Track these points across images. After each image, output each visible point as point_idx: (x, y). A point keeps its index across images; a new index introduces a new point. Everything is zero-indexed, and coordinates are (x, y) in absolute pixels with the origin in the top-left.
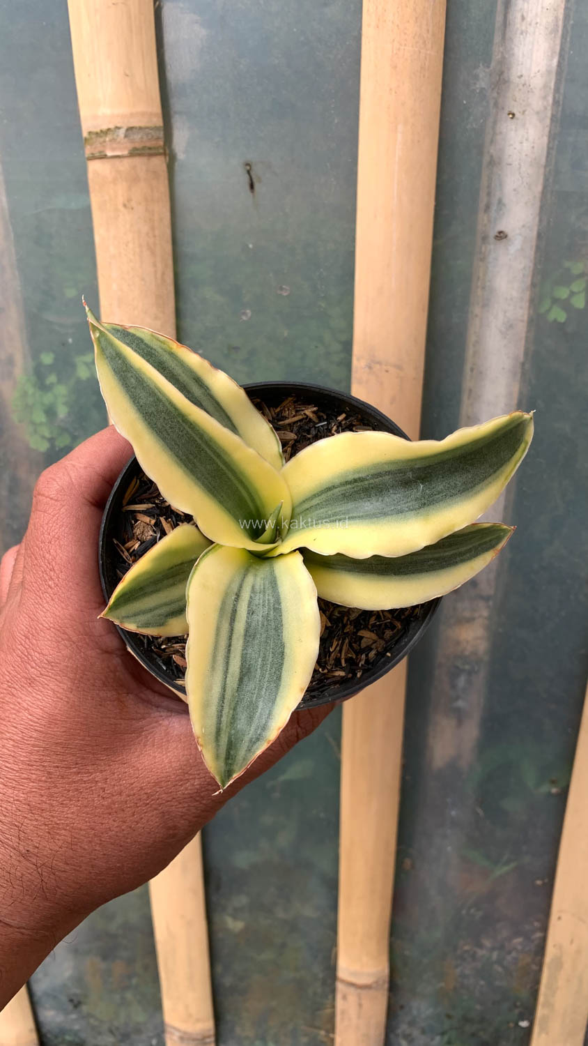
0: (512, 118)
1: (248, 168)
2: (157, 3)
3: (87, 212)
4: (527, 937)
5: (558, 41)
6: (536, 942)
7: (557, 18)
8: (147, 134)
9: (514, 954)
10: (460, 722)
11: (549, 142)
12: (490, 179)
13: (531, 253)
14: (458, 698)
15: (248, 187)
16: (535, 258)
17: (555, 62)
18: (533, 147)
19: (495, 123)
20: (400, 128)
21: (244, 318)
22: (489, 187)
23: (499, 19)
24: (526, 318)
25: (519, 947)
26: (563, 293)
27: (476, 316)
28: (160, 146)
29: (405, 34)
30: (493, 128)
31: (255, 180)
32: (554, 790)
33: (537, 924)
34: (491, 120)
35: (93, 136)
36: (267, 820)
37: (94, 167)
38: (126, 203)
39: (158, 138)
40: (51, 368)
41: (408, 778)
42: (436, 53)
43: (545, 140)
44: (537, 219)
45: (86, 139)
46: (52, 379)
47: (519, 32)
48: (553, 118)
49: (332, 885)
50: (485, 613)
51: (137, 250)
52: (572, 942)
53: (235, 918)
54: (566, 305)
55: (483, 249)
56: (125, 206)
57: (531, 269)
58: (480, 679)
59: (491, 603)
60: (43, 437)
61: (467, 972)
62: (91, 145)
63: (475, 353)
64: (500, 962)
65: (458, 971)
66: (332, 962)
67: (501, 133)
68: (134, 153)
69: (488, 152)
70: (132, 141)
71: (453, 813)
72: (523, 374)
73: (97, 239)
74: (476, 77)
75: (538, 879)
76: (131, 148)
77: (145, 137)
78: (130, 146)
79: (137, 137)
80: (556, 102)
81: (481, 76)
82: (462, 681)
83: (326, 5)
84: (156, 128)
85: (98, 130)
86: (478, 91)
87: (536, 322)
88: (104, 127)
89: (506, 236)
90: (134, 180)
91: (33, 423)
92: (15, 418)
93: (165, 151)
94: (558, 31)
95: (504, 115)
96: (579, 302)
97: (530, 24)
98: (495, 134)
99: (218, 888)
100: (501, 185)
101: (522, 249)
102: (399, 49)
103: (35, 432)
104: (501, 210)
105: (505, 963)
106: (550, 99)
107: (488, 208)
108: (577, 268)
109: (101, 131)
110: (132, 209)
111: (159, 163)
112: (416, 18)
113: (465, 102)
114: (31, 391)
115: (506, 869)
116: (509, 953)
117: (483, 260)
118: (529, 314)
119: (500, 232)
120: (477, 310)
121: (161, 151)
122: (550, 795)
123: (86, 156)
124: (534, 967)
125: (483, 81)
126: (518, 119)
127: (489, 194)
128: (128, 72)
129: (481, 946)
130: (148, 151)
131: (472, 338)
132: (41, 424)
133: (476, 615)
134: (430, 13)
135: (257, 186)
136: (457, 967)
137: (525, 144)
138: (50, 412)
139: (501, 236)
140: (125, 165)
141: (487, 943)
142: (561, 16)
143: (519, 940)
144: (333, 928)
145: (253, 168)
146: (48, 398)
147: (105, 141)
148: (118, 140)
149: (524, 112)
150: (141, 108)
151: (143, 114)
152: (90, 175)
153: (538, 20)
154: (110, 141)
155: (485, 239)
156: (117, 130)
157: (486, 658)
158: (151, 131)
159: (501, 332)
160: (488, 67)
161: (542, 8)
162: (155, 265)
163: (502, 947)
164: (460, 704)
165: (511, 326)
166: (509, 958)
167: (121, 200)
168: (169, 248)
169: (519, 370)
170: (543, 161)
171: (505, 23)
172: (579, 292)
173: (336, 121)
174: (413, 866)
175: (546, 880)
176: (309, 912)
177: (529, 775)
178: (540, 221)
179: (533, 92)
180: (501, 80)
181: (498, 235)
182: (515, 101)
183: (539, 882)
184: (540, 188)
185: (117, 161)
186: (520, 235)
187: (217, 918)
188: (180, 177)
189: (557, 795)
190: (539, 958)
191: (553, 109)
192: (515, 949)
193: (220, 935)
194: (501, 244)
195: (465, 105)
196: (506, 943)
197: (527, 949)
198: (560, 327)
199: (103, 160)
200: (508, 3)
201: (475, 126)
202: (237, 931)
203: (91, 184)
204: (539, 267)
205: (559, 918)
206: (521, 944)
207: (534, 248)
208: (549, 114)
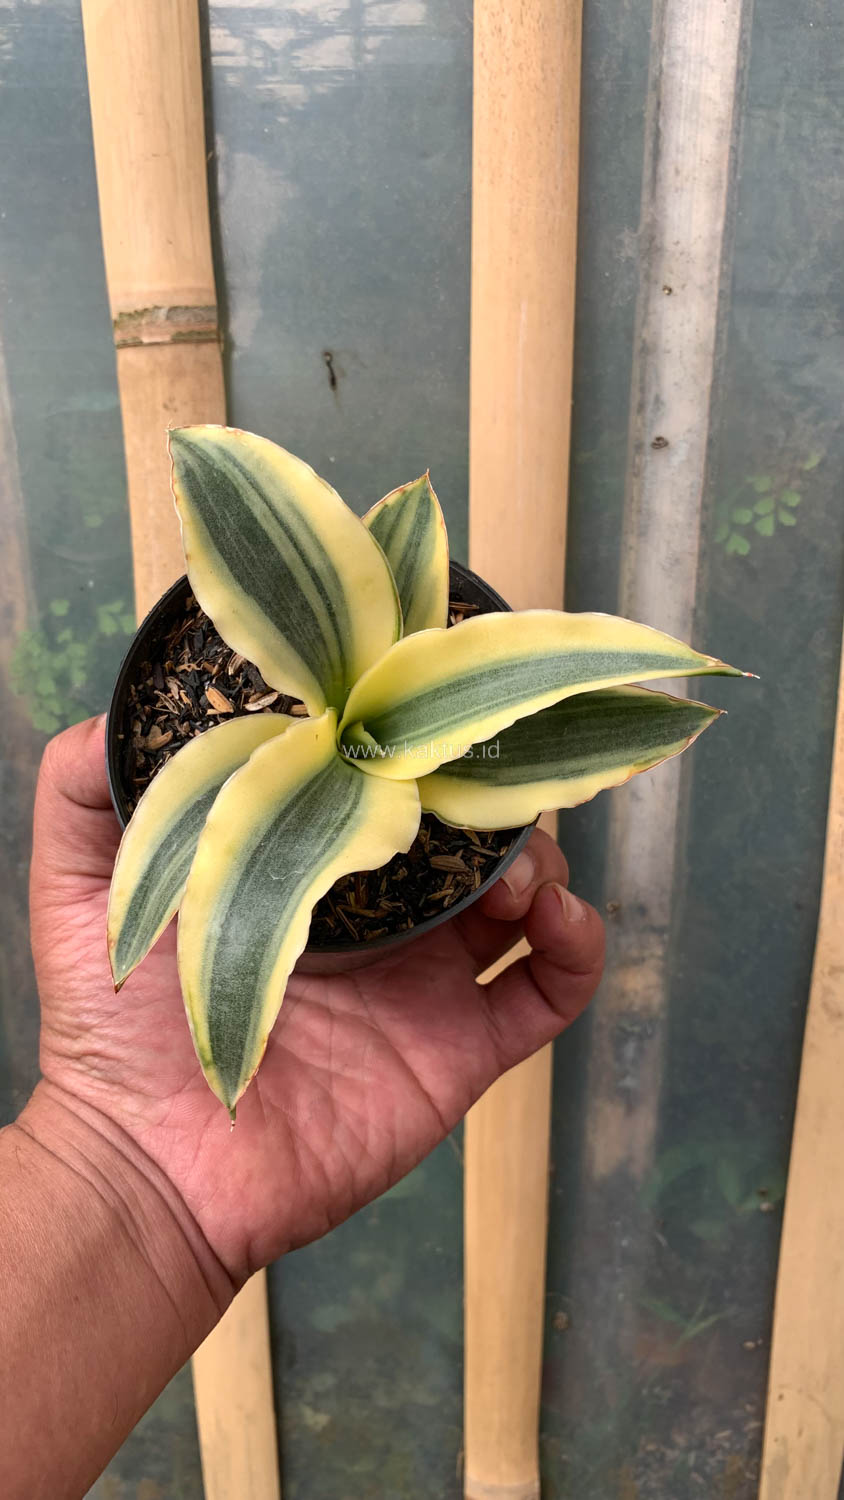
0: (668, 294)
1: (328, 358)
2: (210, 155)
3: (115, 417)
4: (737, 1426)
5: (723, 200)
6: (750, 1437)
7: (720, 174)
8: (195, 316)
9: (719, 1456)
10: (630, 1110)
11: (718, 324)
12: (643, 370)
13: (700, 464)
14: (624, 1075)
15: (328, 383)
16: (706, 471)
17: (720, 226)
18: (697, 331)
19: (647, 300)
20: (524, 306)
22: (642, 380)
23: (647, 174)
24: (696, 549)
25: (727, 1445)
26: (744, 517)
27: (631, 548)
28: (211, 332)
29: (528, 191)
30: (646, 306)
31: (337, 374)
32: (765, 1206)
33: (749, 1408)
34: (641, 296)
35: (125, 318)
36: (362, 1258)
37: (125, 357)
38: (168, 403)
39: (209, 321)
40: (65, 621)
41: (560, 1191)
42: (565, 216)
43: (712, 322)
44: (706, 421)
45: (115, 322)
46: (66, 635)
47: (672, 189)
48: (721, 294)
49: (455, 1355)
50: (659, 951)
52: (800, 1433)
53: (316, 1409)
54: (749, 532)
55: (637, 460)
56: (165, 407)
57: (701, 485)
58: (655, 1046)
59: (666, 937)
60: (52, 714)
61: (653, 1485)
62: (122, 329)
63: (631, 596)
64: (698, 1469)
65: (639, 1483)
66: (458, 1474)
67: (654, 313)
68: (179, 339)
69: (640, 336)
70: (176, 325)
71: (625, 1243)
72: (696, 624)
73: (129, 451)
74: (620, 243)
75: (746, 1341)
76: (174, 334)
77: (193, 320)
78: (173, 330)
79: (182, 319)
80: (722, 274)
81: (627, 241)
82: (630, 1049)
83: (425, 155)
84: (207, 308)
85: (132, 311)
86: (623, 261)
87: (709, 552)
88: (140, 307)
89: (666, 444)
90: (177, 374)
91: (38, 695)
92: (13, 687)
93: (218, 335)
94: (721, 187)
95: (658, 290)
97: (687, 180)
98: (647, 314)
99: (292, 1362)
100: (658, 378)
101: (689, 461)
102: (519, 210)
103: (41, 706)
104: (658, 409)
105: (708, 1469)
106: (716, 272)
107: (641, 407)
108: (763, 484)
109: (136, 312)
110: (176, 410)
111: (211, 352)
112: (541, 172)
113: (607, 275)
114: (36, 651)
115: (703, 1325)
116: (713, 1453)
117: (636, 475)
118: (700, 545)
119: (659, 439)
120: (632, 540)
121: (214, 336)
122: (759, 1211)
123: (116, 343)
124: (748, 1475)
125: (629, 246)
126: (675, 295)
127: (642, 390)
128: (172, 239)
129: (672, 1445)
130: (196, 337)
131: (626, 577)
132: (49, 696)
133: (646, 953)
134: (558, 166)
135: (339, 381)
136: (637, 1477)
137: (687, 327)
138: (62, 680)
139: (660, 443)
140: (166, 354)
141: (680, 1440)
142: (725, 166)
143: (726, 1433)
144: (459, 1420)
145: (335, 358)
146: (59, 662)
147: (140, 325)
148: (158, 323)
149: (683, 287)
150: (189, 282)
151: (191, 290)
152: (120, 367)
153: (697, 175)
154: (147, 324)
155: (639, 447)
156: (156, 311)
157: (663, 1016)
158: (201, 312)
159: (663, 568)
160: (636, 231)
161: (701, 160)
163: (701, 1445)
164: (629, 1082)
165: (677, 561)
166: (712, 1461)
167: (160, 399)
169: (690, 619)
170: (711, 346)
171: (655, 179)
172: (767, 515)
173: (442, 298)
174: (569, 1323)
175: (760, 1342)
176: (423, 1397)
177: (730, 1185)
178: (711, 424)
179: (693, 262)
180: (652, 248)
181: (656, 442)
182: (672, 272)
183: (750, 1345)
184: (707, 382)
185: (155, 350)
186: (685, 441)
187: (289, 1410)
188: (237, 372)
189: (769, 1213)
190: (755, 1460)
191: (720, 283)
192: (720, 1447)
193: (294, 1436)
194: (660, 455)
195: (607, 278)
196: (708, 1439)
197: (738, 1446)
198: (741, 560)
199: (137, 348)
200: (657, 154)
201: (621, 304)
202: (319, 1428)
203: (121, 379)
204: (711, 483)
205: (781, 1397)
206: (728, 1439)
207: (704, 458)
208: (716, 289)
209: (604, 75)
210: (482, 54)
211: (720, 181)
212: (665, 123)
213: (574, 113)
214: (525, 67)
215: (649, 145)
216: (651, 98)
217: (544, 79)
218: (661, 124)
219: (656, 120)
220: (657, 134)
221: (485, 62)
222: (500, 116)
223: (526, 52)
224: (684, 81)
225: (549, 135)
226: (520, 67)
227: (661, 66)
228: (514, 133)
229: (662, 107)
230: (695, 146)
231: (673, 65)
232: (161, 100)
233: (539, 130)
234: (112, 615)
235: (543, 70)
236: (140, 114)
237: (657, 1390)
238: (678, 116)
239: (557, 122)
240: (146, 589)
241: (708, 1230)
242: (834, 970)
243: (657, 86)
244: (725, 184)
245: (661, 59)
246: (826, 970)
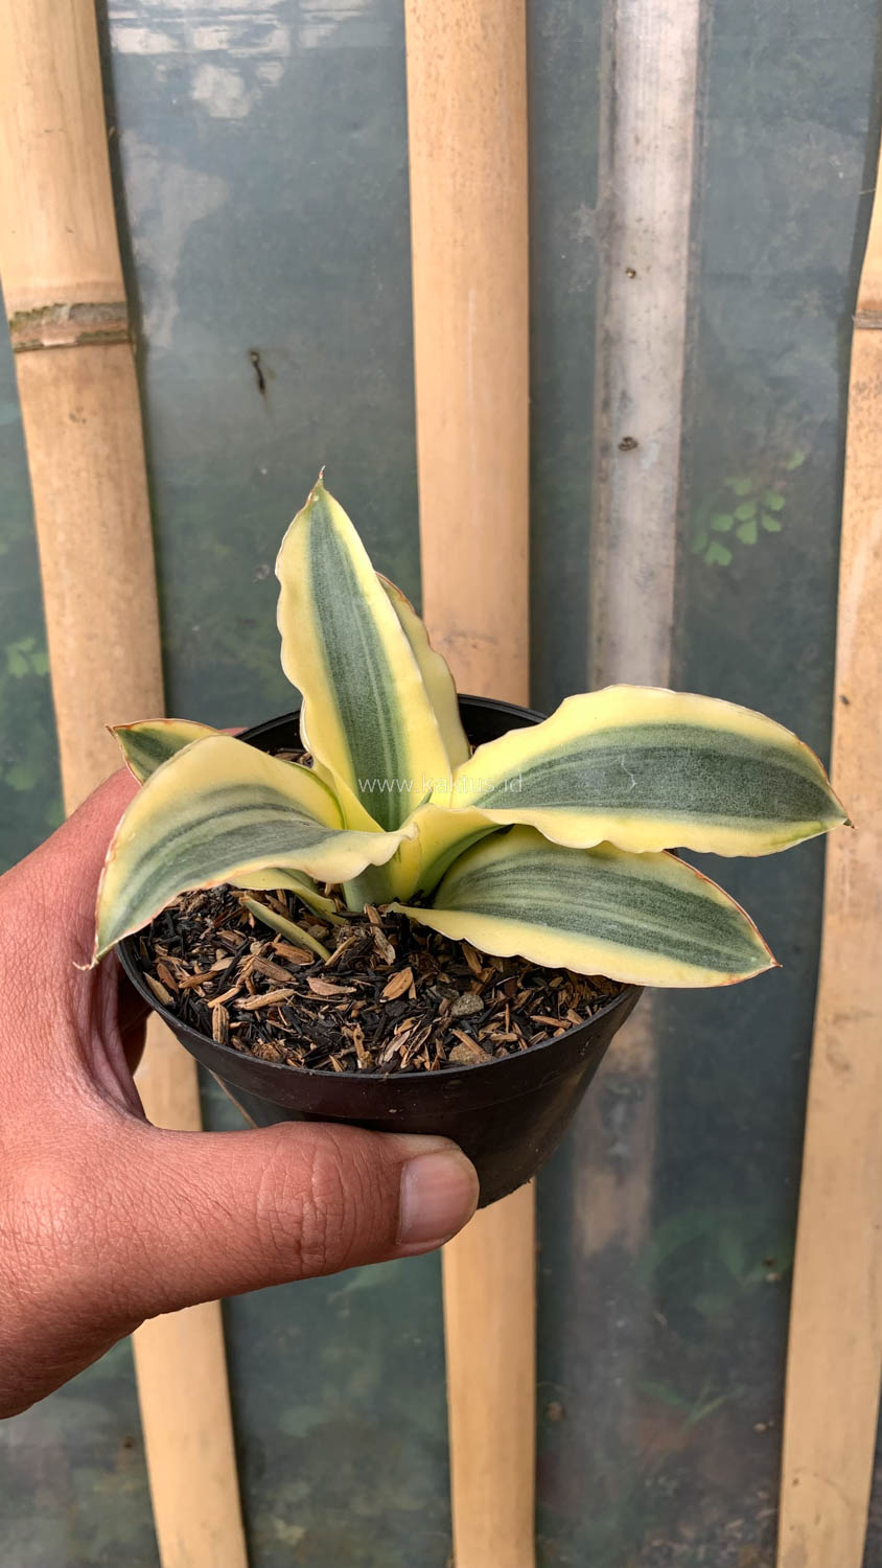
0: (632, 277)
1: (255, 358)
2: (112, 130)
3: (16, 431)
4: (749, 1515)
5: (689, 171)
6: (765, 1525)
7: (685, 141)
8: (103, 314)
9: (731, 1549)
10: (621, 1180)
11: (688, 311)
12: (608, 363)
13: (673, 467)
14: (614, 1141)
15: (255, 386)
16: (680, 475)
17: (686, 199)
18: (665, 317)
19: (609, 284)
20: (472, 293)
21: (260, 577)
22: (606, 373)
23: (604, 141)
24: (672, 562)
25: (739, 1536)
26: (724, 523)
27: (600, 562)
28: (122, 331)
29: (471, 164)
30: (607, 292)
31: (265, 376)
32: (771, 1277)
33: (762, 1495)
34: (602, 279)
35: (23, 318)
36: (332, 1354)
37: (26, 363)
38: (75, 413)
39: (119, 319)
41: (547, 1272)
42: (515, 190)
43: (682, 306)
44: (679, 419)
45: (11, 323)
47: (633, 159)
48: (690, 276)
49: (440, 1453)
51: (94, 482)
52: (818, 1520)
53: (289, 1522)
54: (730, 540)
55: (604, 464)
56: (72, 417)
57: (676, 489)
58: (647, 1109)
62: (20, 331)
63: (603, 616)
64: (708, 1563)
67: (617, 298)
68: (83, 341)
69: (603, 325)
70: (81, 324)
71: (620, 1324)
72: (675, 644)
73: (33, 467)
74: (577, 222)
75: (758, 1422)
76: (79, 334)
77: (100, 319)
78: (78, 331)
79: (87, 317)
80: (692, 254)
81: (584, 219)
82: (619, 1113)
83: (356, 127)
84: (115, 305)
85: (30, 310)
86: (581, 241)
87: (687, 564)
88: (38, 305)
89: (636, 445)
90: (83, 380)
93: (130, 336)
94: (686, 156)
95: (620, 275)
96: (749, 535)
97: (648, 148)
98: (609, 300)
99: (260, 1471)
100: (624, 370)
101: (660, 463)
102: (463, 185)
104: (625, 406)
105: (720, 1562)
106: (684, 251)
107: (607, 404)
108: (742, 486)
109: (34, 310)
110: (84, 421)
111: (122, 354)
112: (485, 143)
113: (563, 257)
115: (708, 1409)
116: (724, 1546)
117: (605, 480)
118: (677, 556)
119: (627, 439)
120: (601, 553)
121: (125, 337)
122: (765, 1284)
123: (13, 347)
125: (586, 225)
126: (640, 278)
127: (607, 385)
128: (71, 227)
129: (680, 1539)
130: (104, 338)
131: (597, 594)
134: (504, 135)
135: (269, 384)
137: (653, 312)
139: (629, 444)
140: (71, 358)
141: (689, 1533)
142: (689, 133)
143: (738, 1523)
144: (446, 1524)
145: (262, 357)
147: (39, 325)
148: (60, 322)
149: (648, 269)
150: (92, 276)
151: (96, 285)
152: (20, 375)
153: (659, 143)
154: (48, 324)
155: (605, 449)
156: (58, 309)
157: (653, 1075)
158: (108, 309)
159: (638, 583)
160: (593, 206)
161: (664, 126)
162: (121, 503)
163: (711, 1538)
164: (620, 1149)
165: (652, 574)
166: (724, 1554)
167: (66, 409)
168: (142, 477)
169: (668, 638)
170: (681, 335)
171: (613, 148)
172: (748, 521)
173: (380, 287)
174: (564, 1413)
175: (771, 1423)
176: (405, 1501)
178: (684, 421)
179: (659, 241)
180: (612, 226)
181: (624, 443)
182: (635, 253)
183: (760, 1427)
184: (677, 374)
185: (59, 354)
186: (656, 441)
187: (259, 1523)
188: (155, 375)
189: (777, 1283)
190: (769, 1551)
191: (689, 264)
192: (733, 1538)
193: (266, 1552)
194: (629, 457)
195: (564, 260)
196: (718, 1531)
197: (750, 1537)
198: (723, 572)
199: (39, 353)
200: (614, 120)
201: (580, 289)
202: (293, 1542)
203: (22, 389)
204: (686, 487)
205: (796, 1482)
206: (740, 1529)
207: (677, 461)
208: (684, 270)
209: (552, 33)
210: (414, 10)
211: (685, 149)
212: (622, 84)
213: (520, 75)
214: (462, 24)
215: (604, 109)
216: (606, 56)
217: (485, 38)
218: (617, 86)
219: (612, 83)
220: (614, 98)
221: (418, 19)
222: (437, 79)
223: (463, 5)
224: (641, 38)
225: (493, 100)
226: (458, 23)
227: (615, 20)
228: (453, 99)
229: (618, 66)
230: (656, 110)
231: (628, 19)
232: (53, 69)
233: (482, 95)
234: (21, 653)
235: (483, 26)
236: (28, 84)
237: (661, 1481)
238: (636, 77)
239: (501, 85)
240: (58, 623)
241: (712, 1306)
242: (840, 1018)
243: (611, 45)
244: (690, 153)
245: (614, 14)
246: (830, 1018)
